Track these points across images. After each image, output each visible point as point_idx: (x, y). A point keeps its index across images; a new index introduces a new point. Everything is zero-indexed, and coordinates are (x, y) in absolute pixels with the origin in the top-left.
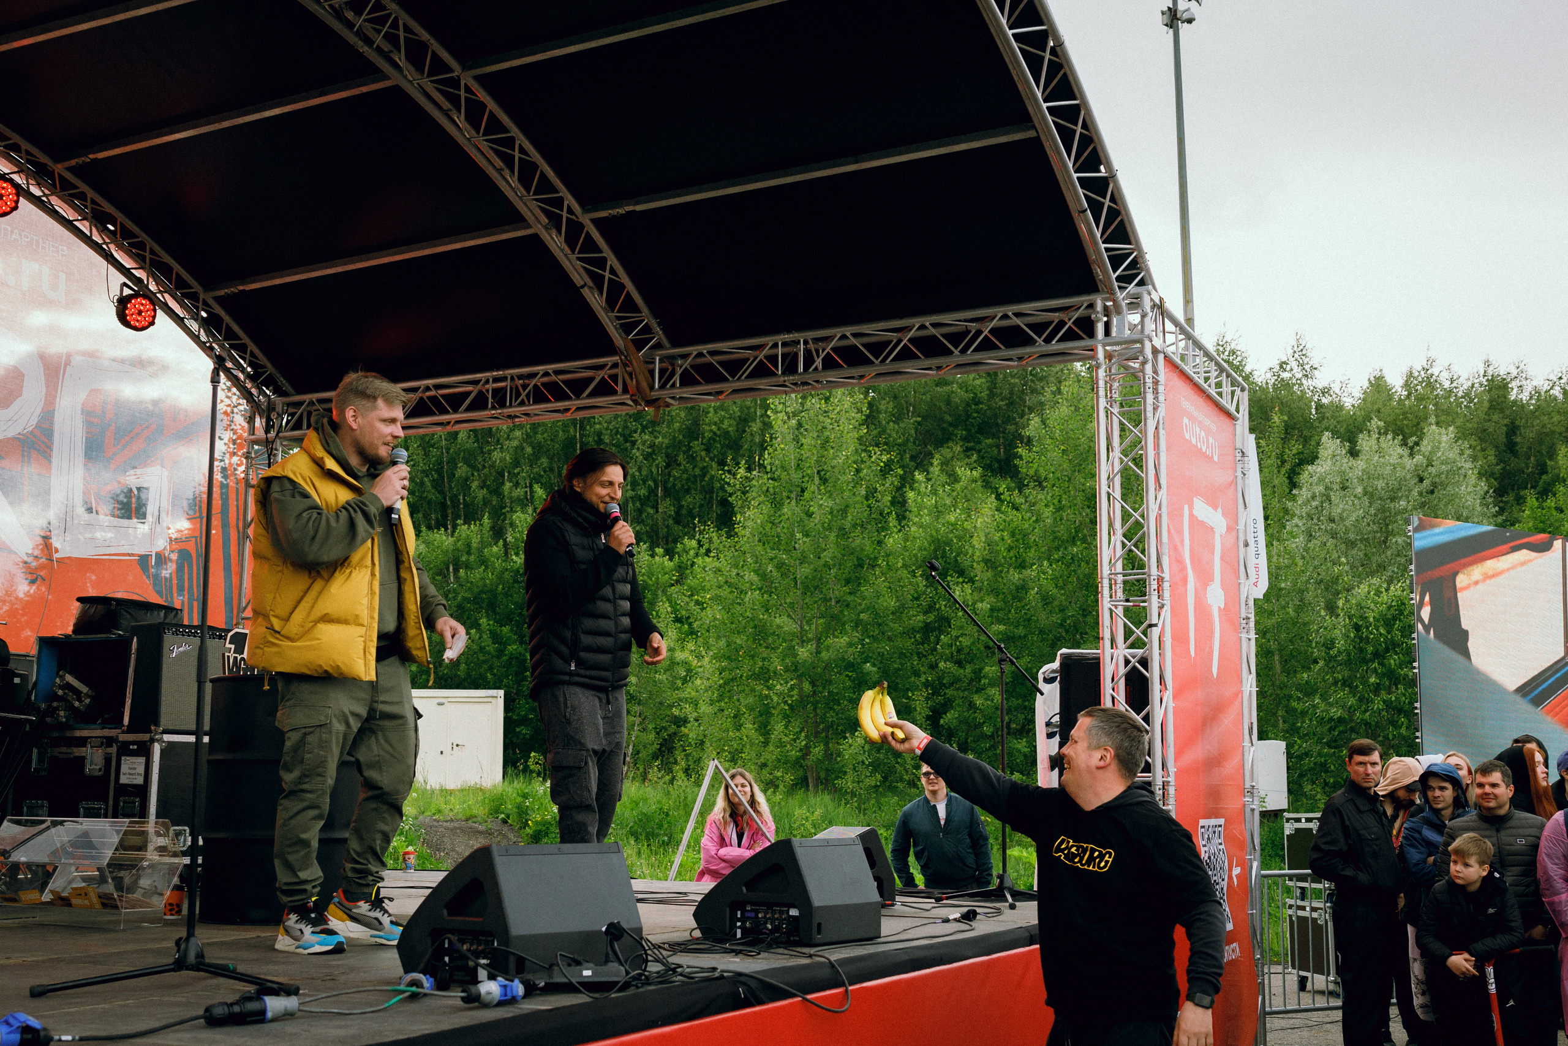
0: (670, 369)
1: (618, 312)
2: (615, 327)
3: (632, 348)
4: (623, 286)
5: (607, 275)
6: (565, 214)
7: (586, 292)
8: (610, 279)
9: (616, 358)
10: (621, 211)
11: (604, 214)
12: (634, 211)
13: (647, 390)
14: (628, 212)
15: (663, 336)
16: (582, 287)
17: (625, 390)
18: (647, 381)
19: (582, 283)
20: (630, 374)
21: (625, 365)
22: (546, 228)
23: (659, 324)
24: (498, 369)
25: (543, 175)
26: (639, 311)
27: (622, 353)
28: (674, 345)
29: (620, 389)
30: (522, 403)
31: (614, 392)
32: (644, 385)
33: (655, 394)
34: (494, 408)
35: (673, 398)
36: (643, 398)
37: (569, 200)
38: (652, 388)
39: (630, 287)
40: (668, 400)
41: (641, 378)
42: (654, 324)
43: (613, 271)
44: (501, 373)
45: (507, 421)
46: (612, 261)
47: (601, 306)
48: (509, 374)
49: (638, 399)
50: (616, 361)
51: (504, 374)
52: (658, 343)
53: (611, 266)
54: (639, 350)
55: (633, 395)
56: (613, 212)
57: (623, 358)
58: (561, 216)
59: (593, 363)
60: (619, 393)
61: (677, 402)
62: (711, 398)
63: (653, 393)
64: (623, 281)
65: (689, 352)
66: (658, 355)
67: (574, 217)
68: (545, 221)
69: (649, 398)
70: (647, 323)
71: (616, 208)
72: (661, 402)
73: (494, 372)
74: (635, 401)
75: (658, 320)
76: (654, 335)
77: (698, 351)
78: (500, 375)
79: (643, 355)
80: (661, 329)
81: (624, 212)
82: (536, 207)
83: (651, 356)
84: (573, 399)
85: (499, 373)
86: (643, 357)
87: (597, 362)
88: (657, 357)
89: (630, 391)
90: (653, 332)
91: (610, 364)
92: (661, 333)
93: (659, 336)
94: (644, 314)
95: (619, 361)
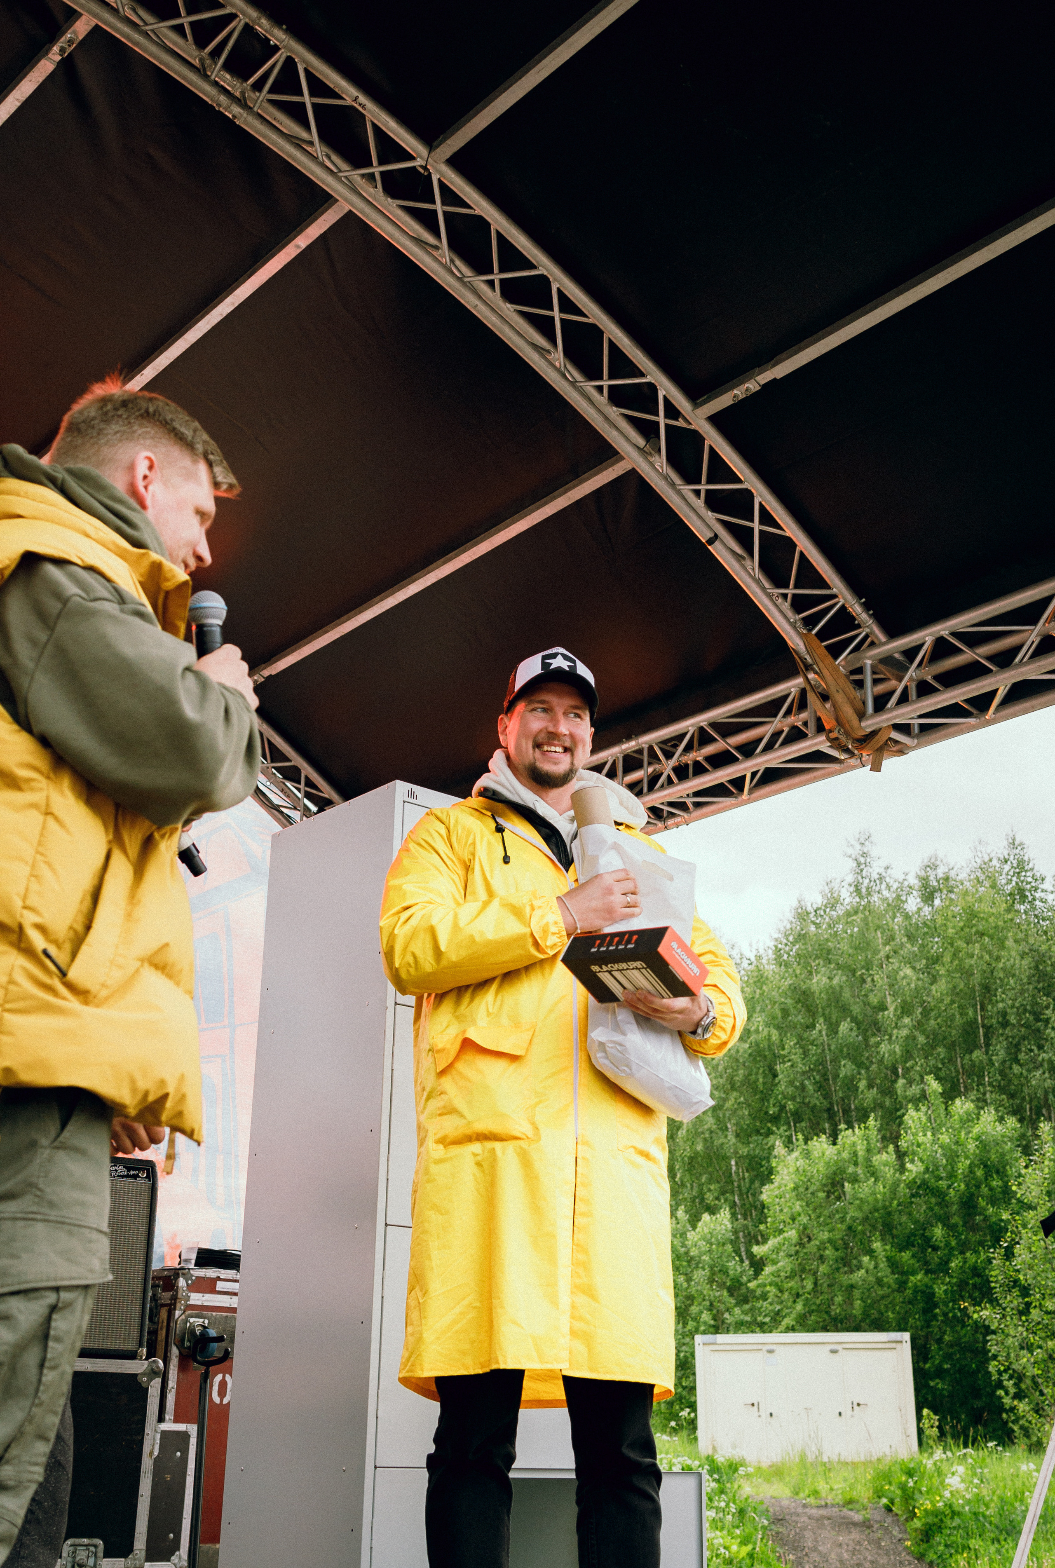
3: (824, 655)
4: (790, 544)
5: (757, 526)
6: (662, 420)
7: (718, 551)
8: (763, 530)
9: (799, 681)
10: (752, 386)
11: (724, 401)
12: (774, 381)
13: (855, 721)
14: (765, 387)
15: (876, 629)
16: (711, 541)
17: (820, 728)
18: (852, 702)
19: (710, 535)
23: (867, 607)
24: (629, 738)
25: (614, 348)
26: (825, 585)
27: (803, 660)
28: (893, 633)
29: (810, 729)
31: (803, 737)
32: (848, 712)
33: (869, 724)
35: (904, 728)
36: (847, 734)
37: (666, 389)
39: (804, 544)
40: (895, 735)
41: (839, 698)
42: (856, 609)
43: (767, 518)
44: (633, 743)
45: (655, 824)
46: (761, 496)
47: (753, 578)
48: (646, 743)
49: (840, 737)
50: (803, 686)
51: (638, 744)
52: (869, 640)
53: (762, 507)
54: (836, 657)
55: (830, 731)
56: (739, 392)
57: (811, 676)
58: (658, 423)
59: (768, 696)
60: (810, 735)
61: (916, 741)
62: (971, 721)
63: (863, 724)
64: (788, 533)
65: (919, 643)
66: (869, 658)
67: (681, 423)
68: (641, 442)
69: (860, 734)
70: (843, 607)
71: (743, 383)
72: (881, 739)
73: (623, 743)
74: (835, 743)
75: (864, 600)
76: (859, 626)
77: (937, 636)
78: (633, 747)
79: (843, 663)
80: (870, 616)
81: (758, 388)
82: (614, 412)
83: (858, 665)
84: (742, 762)
85: (630, 746)
86: (844, 667)
87: (774, 694)
88: (868, 665)
89: (827, 726)
90: (856, 622)
91: (794, 691)
92: (870, 621)
93: (868, 626)
94: (835, 591)
95: (806, 685)
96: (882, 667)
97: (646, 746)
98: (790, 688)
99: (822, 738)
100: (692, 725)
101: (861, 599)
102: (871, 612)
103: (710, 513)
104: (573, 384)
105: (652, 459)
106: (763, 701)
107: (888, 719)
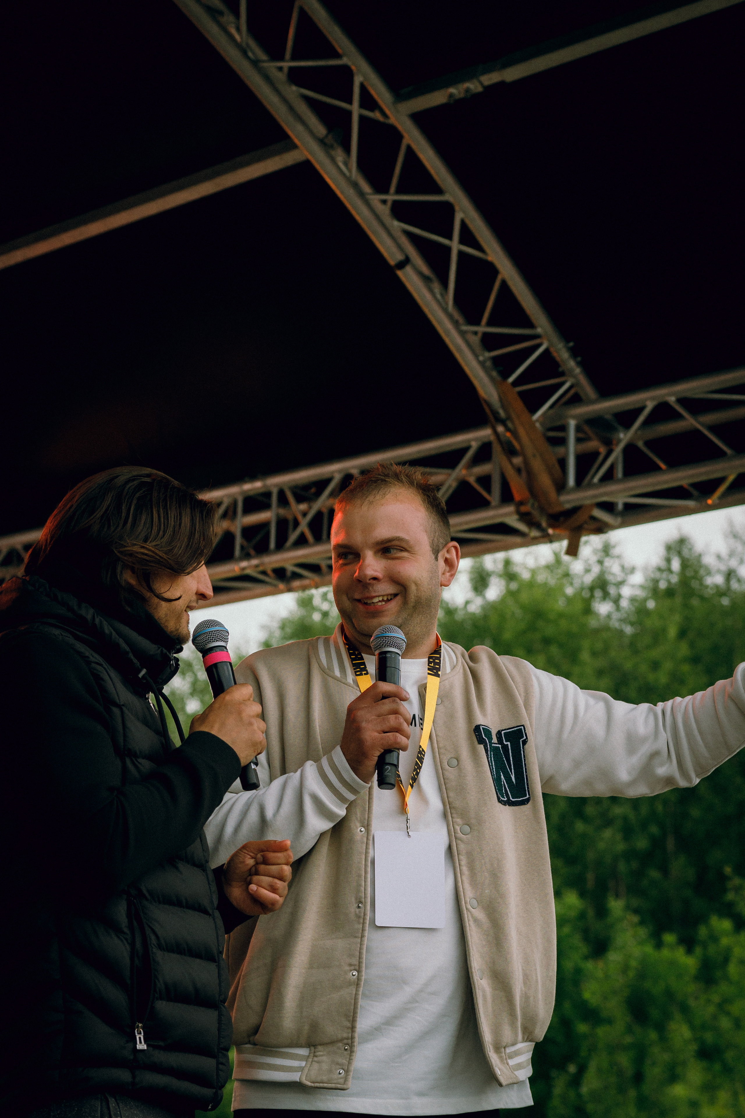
2: (482, 364)
3: (518, 405)
4: (492, 270)
5: (455, 246)
6: (356, 109)
7: (408, 277)
8: (461, 254)
9: (485, 433)
10: (474, 86)
11: (438, 98)
12: (502, 84)
13: (552, 494)
14: (488, 89)
15: (583, 380)
16: (402, 268)
17: (507, 497)
18: (550, 472)
19: (401, 258)
20: (518, 469)
21: (510, 451)
22: (322, 142)
23: (574, 353)
26: (529, 324)
27: (495, 414)
28: (606, 390)
29: (494, 497)
30: (301, 542)
31: (484, 504)
32: (545, 481)
33: (569, 499)
34: (247, 556)
35: (608, 507)
36: (542, 509)
38: (561, 486)
39: (508, 270)
40: (598, 513)
41: (537, 465)
42: (562, 354)
43: (468, 237)
45: (276, 586)
46: (464, 212)
47: (445, 310)
48: (276, 485)
49: (534, 512)
50: (486, 440)
51: (264, 486)
52: (572, 392)
53: (463, 224)
54: (533, 411)
55: (521, 503)
56: (456, 91)
57: (500, 429)
58: (349, 114)
59: (439, 447)
60: (493, 503)
61: (619, 520)
62: (690, 503)
63: (563, 498)
64: (491, 258)
65: (637, 406)
66: (574, 417)
67: (376, 115)
68: (321, 130)
69: (557, 509)
70: (547, 351)
71: (463, 80)
72: (581, 517)
73: (245, 482)
74: (525, 517)
75: (571, 344)
76: (562, 374)
77: (661, 400)
78: (258, 488)
79: (541, 418)
80: (579, 364)
81: (480, 89)
82: (293, 91)
83: (558, 423)
85: (254, 486)
86: (542, 424)
87: (449, 445)
88: (572, 423)
89: (517, 497)
90: (560, 369)
91: (475, 445)
92: (578, 370)
93: (575, 377)
94: (539, 330)
95: (492, 438)
96: (586, 428)
97: (275, 492)
98: (469, 441)
99: (511, 509)
100: (339, 471)
101: (568, 342)
102: (579, 359)
103: (396, 223)
104: (255, 63)
105: (333, 153)
106: (433, 452)
107: (595, 496)
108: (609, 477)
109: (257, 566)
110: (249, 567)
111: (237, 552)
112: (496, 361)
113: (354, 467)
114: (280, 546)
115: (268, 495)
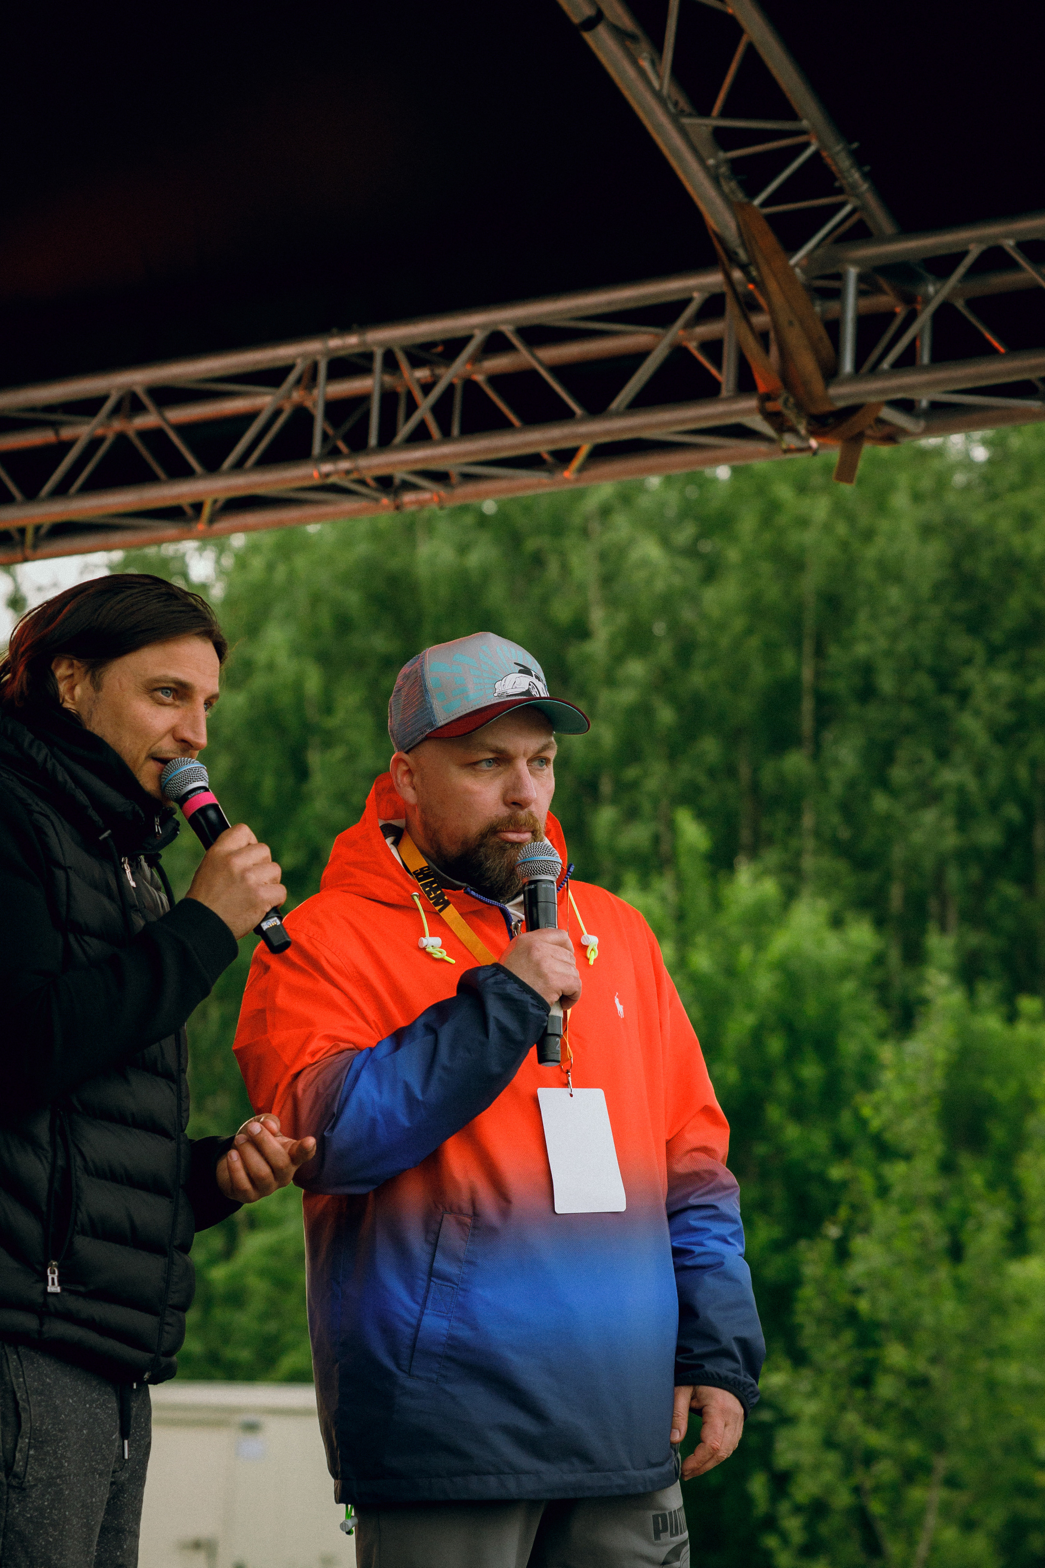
0: (901, 310)
1: (724, 114)
2: (712, 172)
3: (768, 241)
4: (734, 30)
7: (600, 43)
9: (714, 279)
13: (817, 383)
15: (873, 202)
17: (746, 385)
18: (816, 352)
20: (763, 338)
21: (749, 306)
23: (859, 158)
24: (345, 329)
26: (788, 112)
29: (727, 377)
30: (420, 436)
32: (807, 364)
33: (843, 393)
34: (333, 454)
35: (907, 406)
36: (800, 408)
38: (831, 373)
39: (758, 31)
40: (889, 415)
41: (795, 337)
42: (840, 160)
44: (353, 340)
45: (376, 500)
47: (658, 94)
48: (380, 344)
49: (787, 412)
50: (717, 290)
51: (363, 343)
52: (855, 219)
54: (792, 247)
55: (768, 397)
57: (737, 275)
59: (644, 297)
60: (724, 393)
61: (922, 424)
63: (833, 391)
65: (955, 250)
66: (856, 262)
69: (824, 408)
70: (817, 155)
72: (862, 421)
73: (332, 336)
74: (774, 417)
75: (855, 145)
76: (840, 191)
77: (991, 243)
78: (352, 346)
79: (804, 263)
80: (865, 176)
83: (833, 270)
84: (582, 420)
85: (349, 342)
86: (804, 271)
87: (657, 295)
88: (853, 272)
89: (762, 387)
90: (837, 184)
91: (698, 298)
92: (864, 187)
93: (858, 196)
94: (805, 124)
95: (725, 289)
98: (692, 288)
99: (752, 403)
100: (482, 327)
101: (850, 142)
102: (867, 168)
106: (635, 304)
107: (886, 390)
108: (907, 361)
109: (348, 472)
110: (336, 472)
111: (317, 447)
112: (736, 166)
113: (506, 322)
114: (386, 441)
115: (368, 356)
